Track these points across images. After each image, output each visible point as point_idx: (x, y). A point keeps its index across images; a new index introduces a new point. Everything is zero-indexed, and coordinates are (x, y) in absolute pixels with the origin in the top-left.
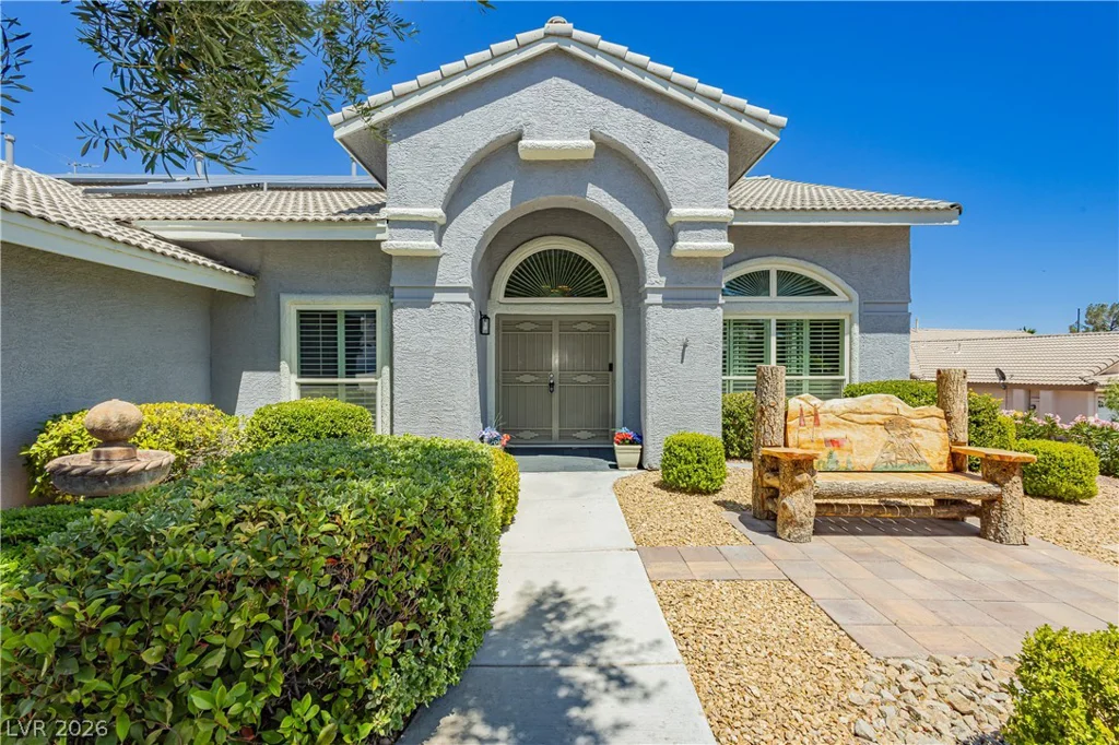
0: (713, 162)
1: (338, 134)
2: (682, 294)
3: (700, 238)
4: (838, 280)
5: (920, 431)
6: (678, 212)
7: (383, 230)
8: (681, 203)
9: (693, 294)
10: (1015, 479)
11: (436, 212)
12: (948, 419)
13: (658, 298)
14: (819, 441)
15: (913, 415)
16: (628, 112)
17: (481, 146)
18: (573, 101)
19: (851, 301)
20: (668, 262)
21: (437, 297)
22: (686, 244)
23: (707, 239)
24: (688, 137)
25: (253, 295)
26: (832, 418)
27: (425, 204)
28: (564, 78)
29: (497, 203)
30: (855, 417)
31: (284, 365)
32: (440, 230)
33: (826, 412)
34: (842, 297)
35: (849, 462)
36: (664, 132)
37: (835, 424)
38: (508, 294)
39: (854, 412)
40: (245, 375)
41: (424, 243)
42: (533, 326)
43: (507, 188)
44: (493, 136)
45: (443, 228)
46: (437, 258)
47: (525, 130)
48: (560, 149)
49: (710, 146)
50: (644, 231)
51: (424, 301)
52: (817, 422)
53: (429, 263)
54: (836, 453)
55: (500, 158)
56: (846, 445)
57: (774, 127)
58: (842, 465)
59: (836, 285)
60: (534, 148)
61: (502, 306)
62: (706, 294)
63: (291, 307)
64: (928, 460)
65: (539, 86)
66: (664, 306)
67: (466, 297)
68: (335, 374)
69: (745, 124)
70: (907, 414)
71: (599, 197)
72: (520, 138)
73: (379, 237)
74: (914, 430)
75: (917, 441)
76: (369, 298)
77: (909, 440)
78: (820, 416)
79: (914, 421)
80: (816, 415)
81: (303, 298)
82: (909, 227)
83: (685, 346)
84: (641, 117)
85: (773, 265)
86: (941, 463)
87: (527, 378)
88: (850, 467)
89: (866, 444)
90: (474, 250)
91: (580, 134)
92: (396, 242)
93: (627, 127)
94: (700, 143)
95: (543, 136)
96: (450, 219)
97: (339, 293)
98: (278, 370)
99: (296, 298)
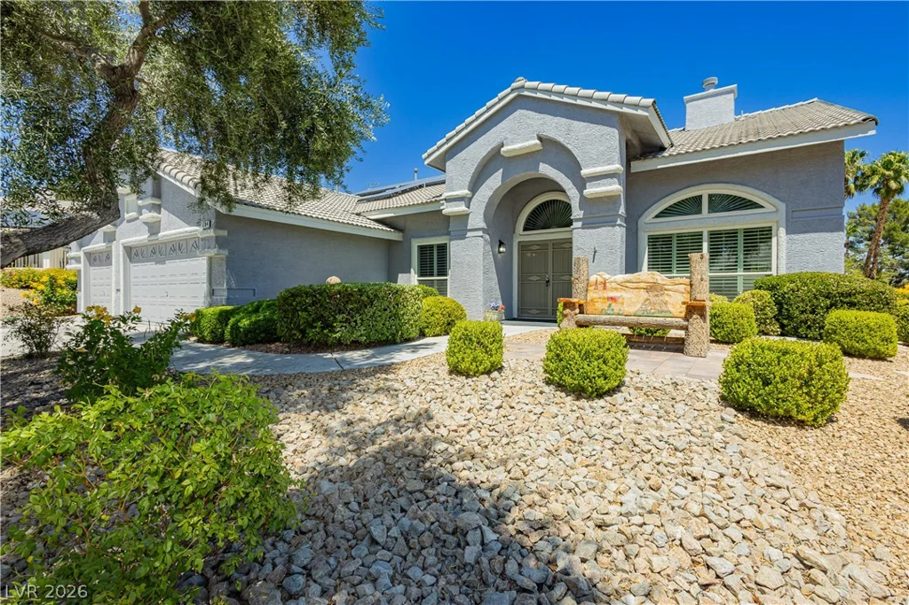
0: (608, 137)
1: (426, 163)
2: (590, 221)
3: (599, 185)
4: (765, 195)
5: (670, 293)
6: (585, 172)
7: (443, 204)
8: (587, 166)
9: (601, 220)
10: (694, 316)
11: (465, 192)
12: (691, 285)
13: (579, 224)
14: (604, 298)
15: (668, 283)
16: (557, 119)
17: (484, 154)
18: (528, 121)
19: (777, 211)
20: (585, 202)
21: (469, 234)
22: (592, 190)
23: (604, 185)
24: (592, 125)
25: (401, 239)
26: (614, 285)
27: (461, 189)
28: (523, 109)
29: (495, 182)
30: (628, 284)
31: (412, 270)
32: (467, 201)
33: (611, 282)
34: (769, 208)
35: (620, 310)
36: (579, 126)
37: (616, 289)
38: (525, 229)
39: (629, 282)
40: (400, 275)
41: (460, 208)
42: (538, 247)
43: (499, 173)
44: (489, 149)
45: (470, 199)
46: (468, 215)
47: (505, 142)
48: (521, 149)
49: (606, 128)
50: (571, 185)
51: (463, 237)
52: (605, 288)
53: (464, 217)
54: (613, 305)
55: (494, 160)
56: (620, 301)
57: (645, 108)
58: (616, 311)
59: (762, 199)
60: (508, 151)
61: (521, 236)
62: (608, 219)
63: (416, 244)
64: (672, 310)
65: (511, 117)
66: (582, 228)
67: (480, 233)
68: (432, 275)
69: (625, 110)
70: (663, 283)
71: (546, 170)
72: (503, 146)
73: (442, 208)
74: (666, 292)
75: (667, 298)
76: (444, 237)
77: (661, 298)
78: (607, 284)
79: (666, 287)
80: (605, 284)
81: (420, 240)
82: (843, 141)
83: (595, 252)
84: (564, 120)
85: (704, 191)
86: (681, 312)
87: (535, 278)
88: (621, 312)
89: (633, 300)
90: (484, 209)
91: (532, 138)
92: (448, 209)
93: (555, 127)
94: (599, 127)
95: (513, 143)
96: (473, 196)
97: (433, 236)
98: (410, 272)
99: (417, 240)
